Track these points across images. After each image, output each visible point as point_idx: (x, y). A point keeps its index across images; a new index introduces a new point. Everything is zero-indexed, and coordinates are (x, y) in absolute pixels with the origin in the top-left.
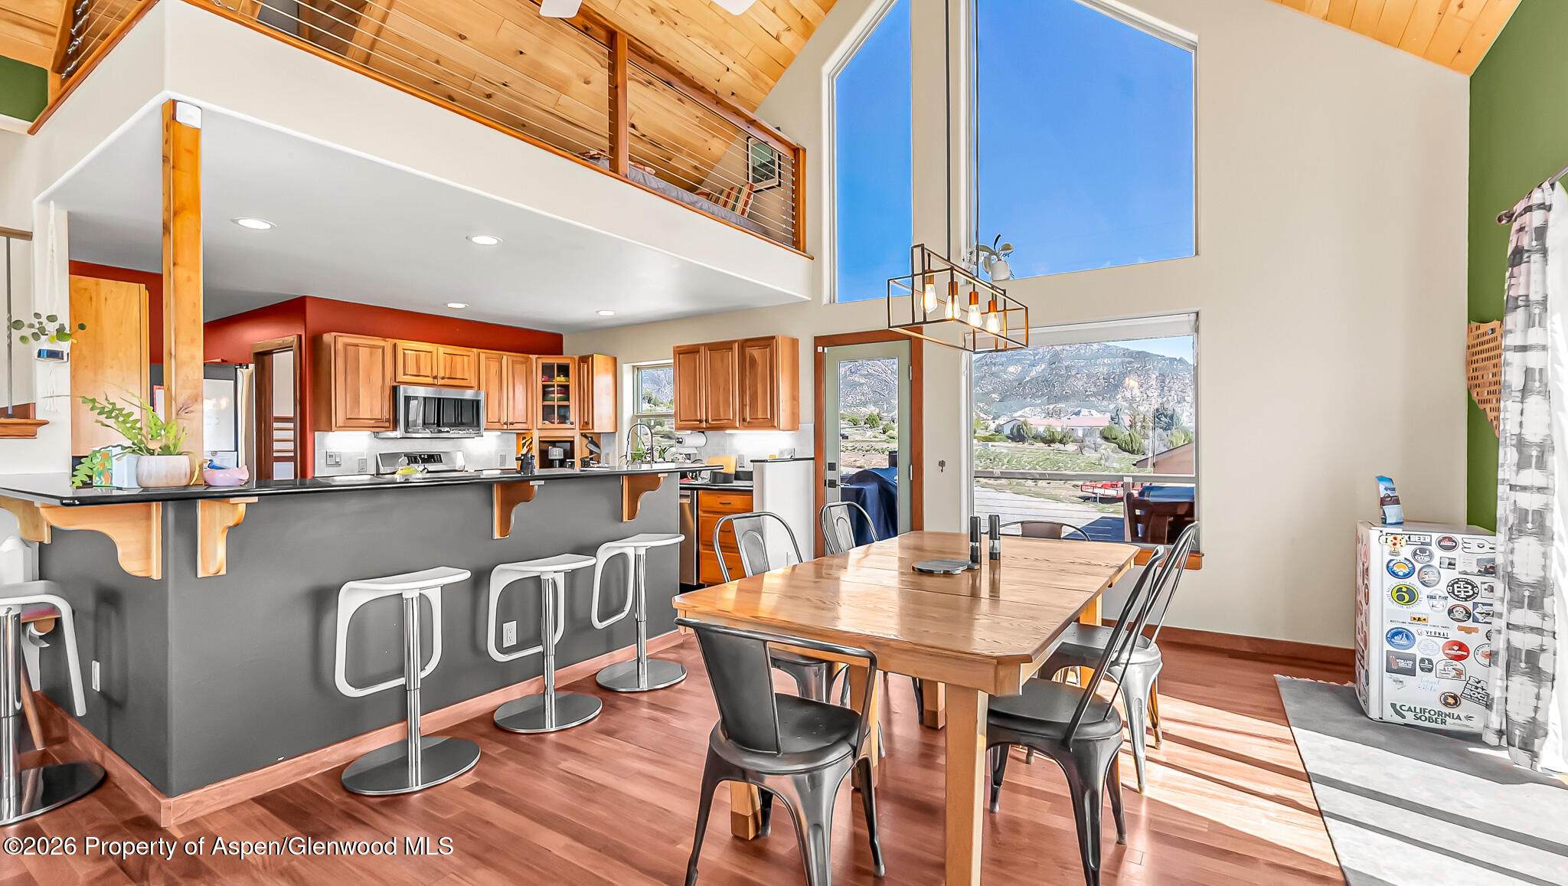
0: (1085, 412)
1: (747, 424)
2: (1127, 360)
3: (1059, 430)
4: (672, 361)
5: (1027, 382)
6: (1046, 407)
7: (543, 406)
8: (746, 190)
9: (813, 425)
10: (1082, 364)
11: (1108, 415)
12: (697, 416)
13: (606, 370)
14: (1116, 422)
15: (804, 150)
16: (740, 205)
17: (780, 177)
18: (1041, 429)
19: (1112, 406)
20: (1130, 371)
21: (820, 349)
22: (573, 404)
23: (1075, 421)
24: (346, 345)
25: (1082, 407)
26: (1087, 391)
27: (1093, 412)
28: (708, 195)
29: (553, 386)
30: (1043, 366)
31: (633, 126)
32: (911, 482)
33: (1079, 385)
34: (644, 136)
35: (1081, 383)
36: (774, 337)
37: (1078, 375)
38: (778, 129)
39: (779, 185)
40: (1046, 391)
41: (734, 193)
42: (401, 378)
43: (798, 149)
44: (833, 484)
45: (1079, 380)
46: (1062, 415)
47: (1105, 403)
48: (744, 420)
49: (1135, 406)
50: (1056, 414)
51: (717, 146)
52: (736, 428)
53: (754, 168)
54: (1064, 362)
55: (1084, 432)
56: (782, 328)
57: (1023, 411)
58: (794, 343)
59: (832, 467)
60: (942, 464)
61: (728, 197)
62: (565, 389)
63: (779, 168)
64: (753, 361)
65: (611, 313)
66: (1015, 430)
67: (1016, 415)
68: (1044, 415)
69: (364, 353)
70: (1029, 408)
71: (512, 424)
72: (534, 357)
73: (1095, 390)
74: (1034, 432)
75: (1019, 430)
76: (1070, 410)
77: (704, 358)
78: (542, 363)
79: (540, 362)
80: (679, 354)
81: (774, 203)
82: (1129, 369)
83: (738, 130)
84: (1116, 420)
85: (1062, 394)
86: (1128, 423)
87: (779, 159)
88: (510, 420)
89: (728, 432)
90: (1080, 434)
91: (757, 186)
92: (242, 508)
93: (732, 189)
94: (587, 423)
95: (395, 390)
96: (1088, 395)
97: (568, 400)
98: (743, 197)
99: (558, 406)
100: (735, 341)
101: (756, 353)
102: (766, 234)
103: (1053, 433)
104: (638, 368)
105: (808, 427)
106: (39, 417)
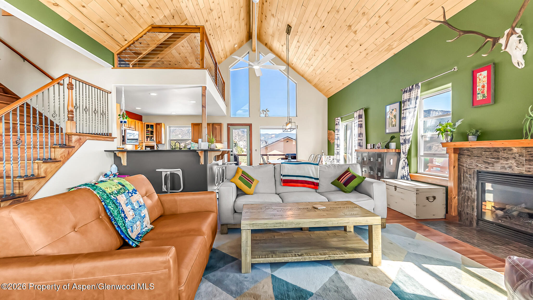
4: (191, 126)
9: (227, 142)
13: (163, 127)
21: (229, 126)
22: (155, 136)
29: (149, 131)
32: (250, 154)
36: (221, 124)
43: (224, 83)
44: (232, 155)
60: (256, 150)
62: (152, 132)
64: (216, 128)
72: (144, 123)
78: (146, 125)
80: (194, 125)
94: (160, 141)
97: (153, 135)
99: (151, 136)
100: (211, 123)
101: (217, 126)
104: (170, 127)
105: (226, 143)
106: (113, 136)
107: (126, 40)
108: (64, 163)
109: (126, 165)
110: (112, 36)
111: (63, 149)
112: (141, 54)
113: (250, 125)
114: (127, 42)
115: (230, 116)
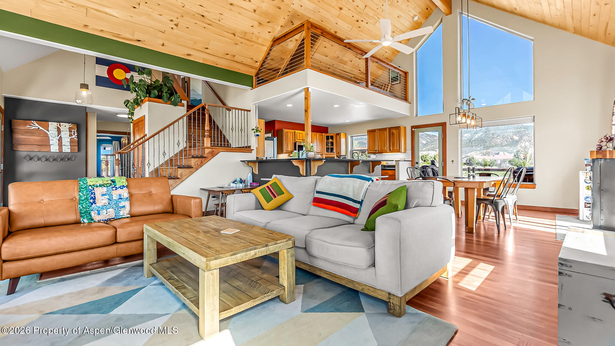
0: (501, 153)
1: (391, 151)
2: (522, 130)
3: (489, 160)
4: (367, 134)
5: (473, 141)
6: (483, 151)
7: (326, 148)
8: (390, 85)
9: (411, 151)
10: (500, 132)
11: (513, 155)
12: (375, 149)
13: (344, 137)
14: (517, 157)
15: (408, 72)
16: (388, 89)
17: (400, 81)
18: (480, 160)
19: (515, 151)
20: (524, 135)
21: (413, 129)
22: (334, 147)
23: (496, 157)
24: (286, 132)
25: (500, 151)
26: (502, 144)
27: (506, 153)
28: (377, 87)
29: (329, 142)
30: (481, 134)
31: (360, 70)
32: (443, 167)
33: (498, 141)
34: (362, 72)
35: (499, 141)
36: (400, 127)
37: (498, 137)
38: (399, 67)
39: (400, 83)
40: (482, 144)
41: (386, 86)
42: (296, 140)
43: (406, 73)
45: (499, 139)
46: (490, 155)
47: (511, 149)
48: (390, 150)
49: (527, 151)
50: (488, 154)
51: (380, 72)
52: (388, 152)
53: (391, 78)
54: (491, 132)
55: (501, 162)
56: (401, 124)
57: (471, 153)
58: (405, 128)
59: (417, 163)
60: (453, 161)
61: (385, 87)
62: (332, 143)
63: (400, 78)
64: (393, 134)
65: (349, 121)
66: (468, 161)
67: (468, 155)
68: (481, 155)
69: (289, 134)
70: (474, 152)
71: (319, 153)
72: (324, 134)
73: (506, 143)
74: (477, 162)
75: (470, 161)
76: (494, 152)
77: (377, 134)
78: (326, 136)
79: (326, 135)
80: (369, 132)
81: (398, 88)
82: (524, 134)
83: (386, 68)
84: (517, 156)
85: (490, 145)
86: (522, 157)
87: (400, 75)
88: (319, 152)
89: (384, 154)
90: (499, 162)
91: (393, 83)
92: (324, 162)
93: (385, 85)
94: (339, 152)
95: (295, 144)
96: (503, 146)
97: (333, 146)
98: (389, 87)
99: (330, 148)
100: (387, 128)
101: (394, 131)
102: (396, 97)
103: (486, 162)
104: (352, 137)
105: (409, 152)
106: (252, 148)
107: (257, 62)
108: (197, 169)
109: (257, 174)
110: (242, 62)
111: (196, 159)
112: (280, 69)
113: (443, 125)
114: (258, 63)
115: (417, 116)
